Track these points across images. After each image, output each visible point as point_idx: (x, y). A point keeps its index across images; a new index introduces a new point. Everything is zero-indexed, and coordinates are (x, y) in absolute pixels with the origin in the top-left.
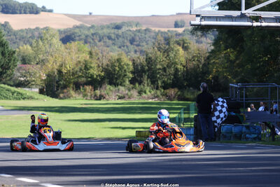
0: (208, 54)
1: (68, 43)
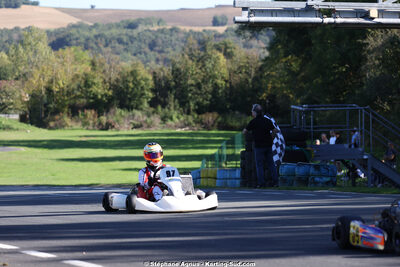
0: (260, 64)
1: (60, 50)
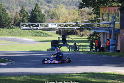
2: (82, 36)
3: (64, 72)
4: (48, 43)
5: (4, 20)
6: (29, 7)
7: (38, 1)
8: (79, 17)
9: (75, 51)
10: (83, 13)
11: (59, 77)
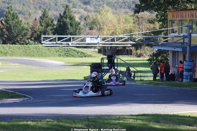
2: (139, 56)
3: (111, 114)
4: (85, 67)
5: (16, 32)
6: (54, 11)
7: (69, 2)
8: (134, 27)
9: (127, 79)
10: (141, 20)
11: (102, 121)
